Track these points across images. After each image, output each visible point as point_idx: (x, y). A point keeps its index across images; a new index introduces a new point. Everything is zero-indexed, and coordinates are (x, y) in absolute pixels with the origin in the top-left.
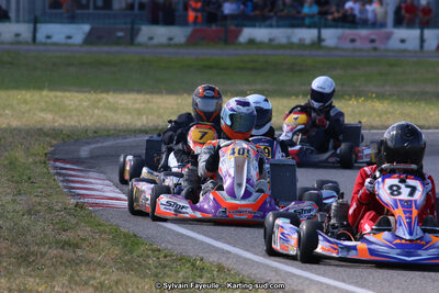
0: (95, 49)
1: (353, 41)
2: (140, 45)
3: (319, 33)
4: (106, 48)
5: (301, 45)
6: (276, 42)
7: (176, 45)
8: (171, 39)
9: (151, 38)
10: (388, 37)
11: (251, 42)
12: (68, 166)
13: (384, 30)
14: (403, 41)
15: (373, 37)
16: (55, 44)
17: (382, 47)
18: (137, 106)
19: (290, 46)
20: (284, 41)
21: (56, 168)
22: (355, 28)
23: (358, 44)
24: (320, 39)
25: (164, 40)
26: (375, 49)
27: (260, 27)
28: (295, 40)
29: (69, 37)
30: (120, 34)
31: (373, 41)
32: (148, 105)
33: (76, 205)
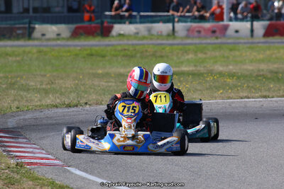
1: (199, 32)
3: (173, 27)
6: (140, 35)
8: (58, 35)
9: (44, 35)
14: (237, 31)
15: (215, 29)
18: (44, 86)
23: (203, 34)
24: (174, 31)
26: (217, 38)
28: (155, 32)
30: (19, 32)
31: (214, 32)
32: (53, 86)
33: (17, 164)
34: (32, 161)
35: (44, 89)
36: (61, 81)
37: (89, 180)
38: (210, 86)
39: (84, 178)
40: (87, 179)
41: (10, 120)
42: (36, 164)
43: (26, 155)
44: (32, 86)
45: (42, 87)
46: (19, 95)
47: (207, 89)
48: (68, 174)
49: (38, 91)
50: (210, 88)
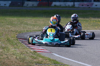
0: (13, 8)
1: (83, 5)
2: (25, 7)
3: (74, 3)
4: (16, 8)
5: (69, 7)
6: (62, 6)
7: (35, 7)
8: (33, 5)
9: (27, 5)
10: (92, 4)
11: (55, 6)
12: (24, 40)
13: (91, 3)
14: (96, 5)
15: (88, 4)
16: (2, 7)
17: (91, 7)
18: (33, 23)
19: (66, 7)
20: (64, 5)
21: (21, 41)
22: (83, 2)
23: (84, 6)
24: (74, 5)
25: (31, 5)
26: (89, 8)
27: (57, 2)
28: (67, 5)
29: (5, 5)
30: (19, 4)
31: (88, 5)
32: (36, 23)
33: (34, 51)
34: (39, 50)
35: (33, 24)
36: (39, 22)
37: (62, 58)
38: (92, 25)
39: (60, 57)
40: (61, 58)
41: (25, 35)
42: (41, 51)
43: (36, 48)
44: (29, 23)
45: (32, 24)
46: (25, 26)
47: (92, 26)
48: (53, 55)
49: (31, 25)
50: (93, 26)
